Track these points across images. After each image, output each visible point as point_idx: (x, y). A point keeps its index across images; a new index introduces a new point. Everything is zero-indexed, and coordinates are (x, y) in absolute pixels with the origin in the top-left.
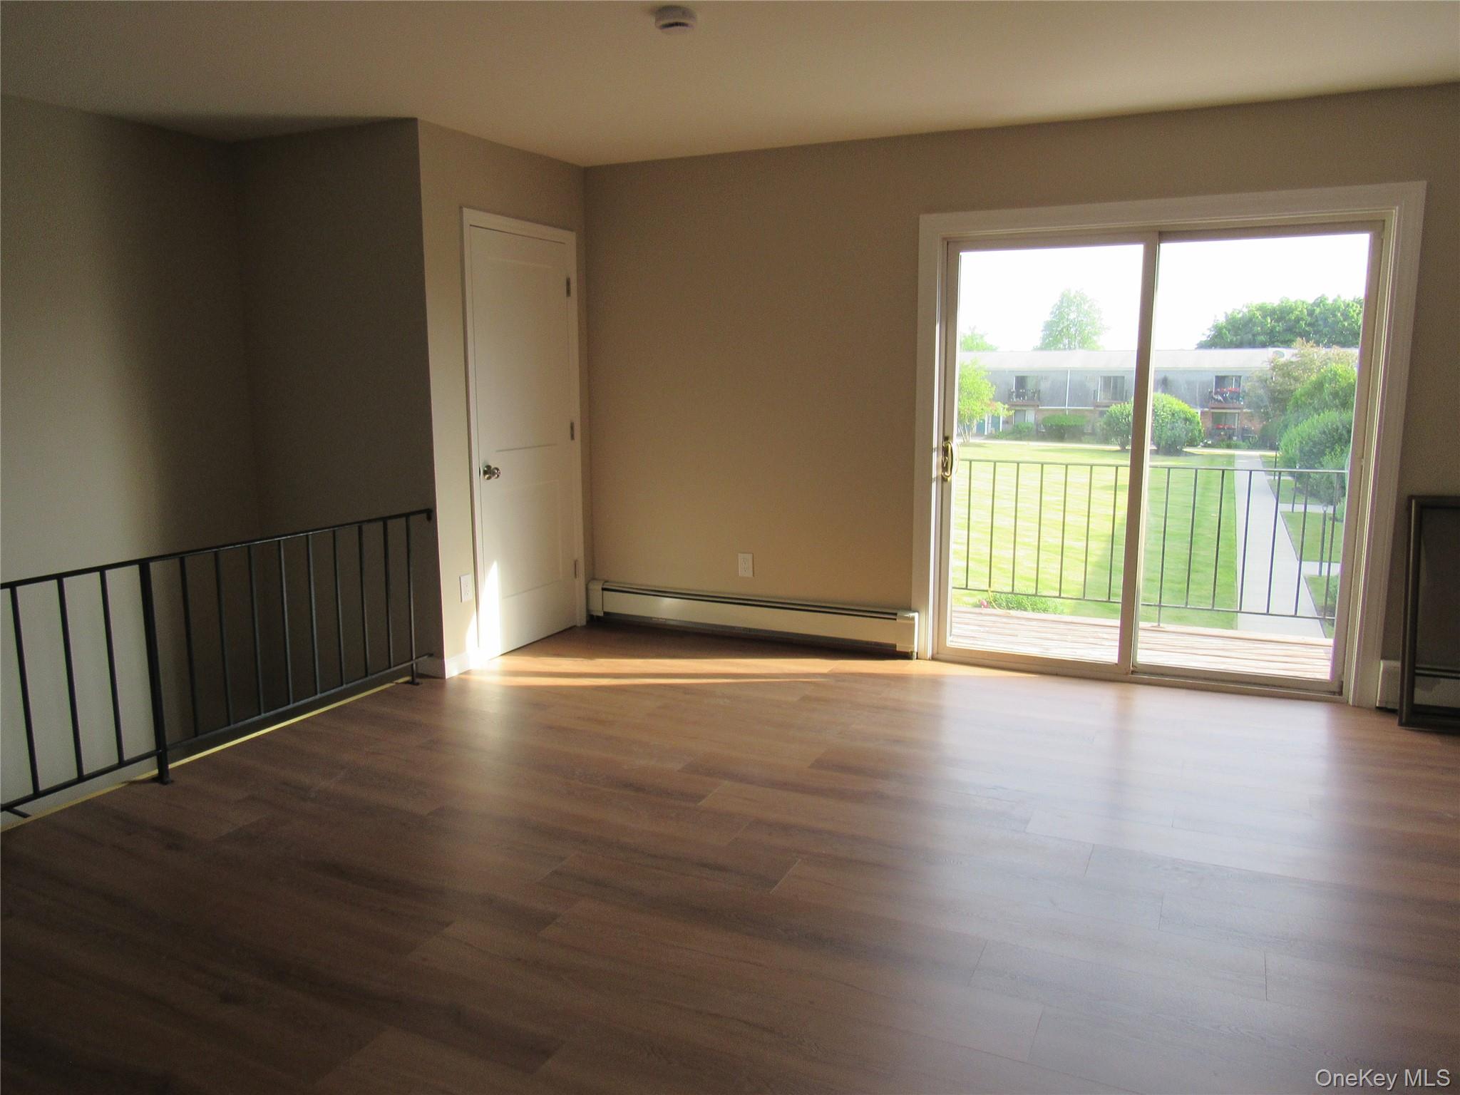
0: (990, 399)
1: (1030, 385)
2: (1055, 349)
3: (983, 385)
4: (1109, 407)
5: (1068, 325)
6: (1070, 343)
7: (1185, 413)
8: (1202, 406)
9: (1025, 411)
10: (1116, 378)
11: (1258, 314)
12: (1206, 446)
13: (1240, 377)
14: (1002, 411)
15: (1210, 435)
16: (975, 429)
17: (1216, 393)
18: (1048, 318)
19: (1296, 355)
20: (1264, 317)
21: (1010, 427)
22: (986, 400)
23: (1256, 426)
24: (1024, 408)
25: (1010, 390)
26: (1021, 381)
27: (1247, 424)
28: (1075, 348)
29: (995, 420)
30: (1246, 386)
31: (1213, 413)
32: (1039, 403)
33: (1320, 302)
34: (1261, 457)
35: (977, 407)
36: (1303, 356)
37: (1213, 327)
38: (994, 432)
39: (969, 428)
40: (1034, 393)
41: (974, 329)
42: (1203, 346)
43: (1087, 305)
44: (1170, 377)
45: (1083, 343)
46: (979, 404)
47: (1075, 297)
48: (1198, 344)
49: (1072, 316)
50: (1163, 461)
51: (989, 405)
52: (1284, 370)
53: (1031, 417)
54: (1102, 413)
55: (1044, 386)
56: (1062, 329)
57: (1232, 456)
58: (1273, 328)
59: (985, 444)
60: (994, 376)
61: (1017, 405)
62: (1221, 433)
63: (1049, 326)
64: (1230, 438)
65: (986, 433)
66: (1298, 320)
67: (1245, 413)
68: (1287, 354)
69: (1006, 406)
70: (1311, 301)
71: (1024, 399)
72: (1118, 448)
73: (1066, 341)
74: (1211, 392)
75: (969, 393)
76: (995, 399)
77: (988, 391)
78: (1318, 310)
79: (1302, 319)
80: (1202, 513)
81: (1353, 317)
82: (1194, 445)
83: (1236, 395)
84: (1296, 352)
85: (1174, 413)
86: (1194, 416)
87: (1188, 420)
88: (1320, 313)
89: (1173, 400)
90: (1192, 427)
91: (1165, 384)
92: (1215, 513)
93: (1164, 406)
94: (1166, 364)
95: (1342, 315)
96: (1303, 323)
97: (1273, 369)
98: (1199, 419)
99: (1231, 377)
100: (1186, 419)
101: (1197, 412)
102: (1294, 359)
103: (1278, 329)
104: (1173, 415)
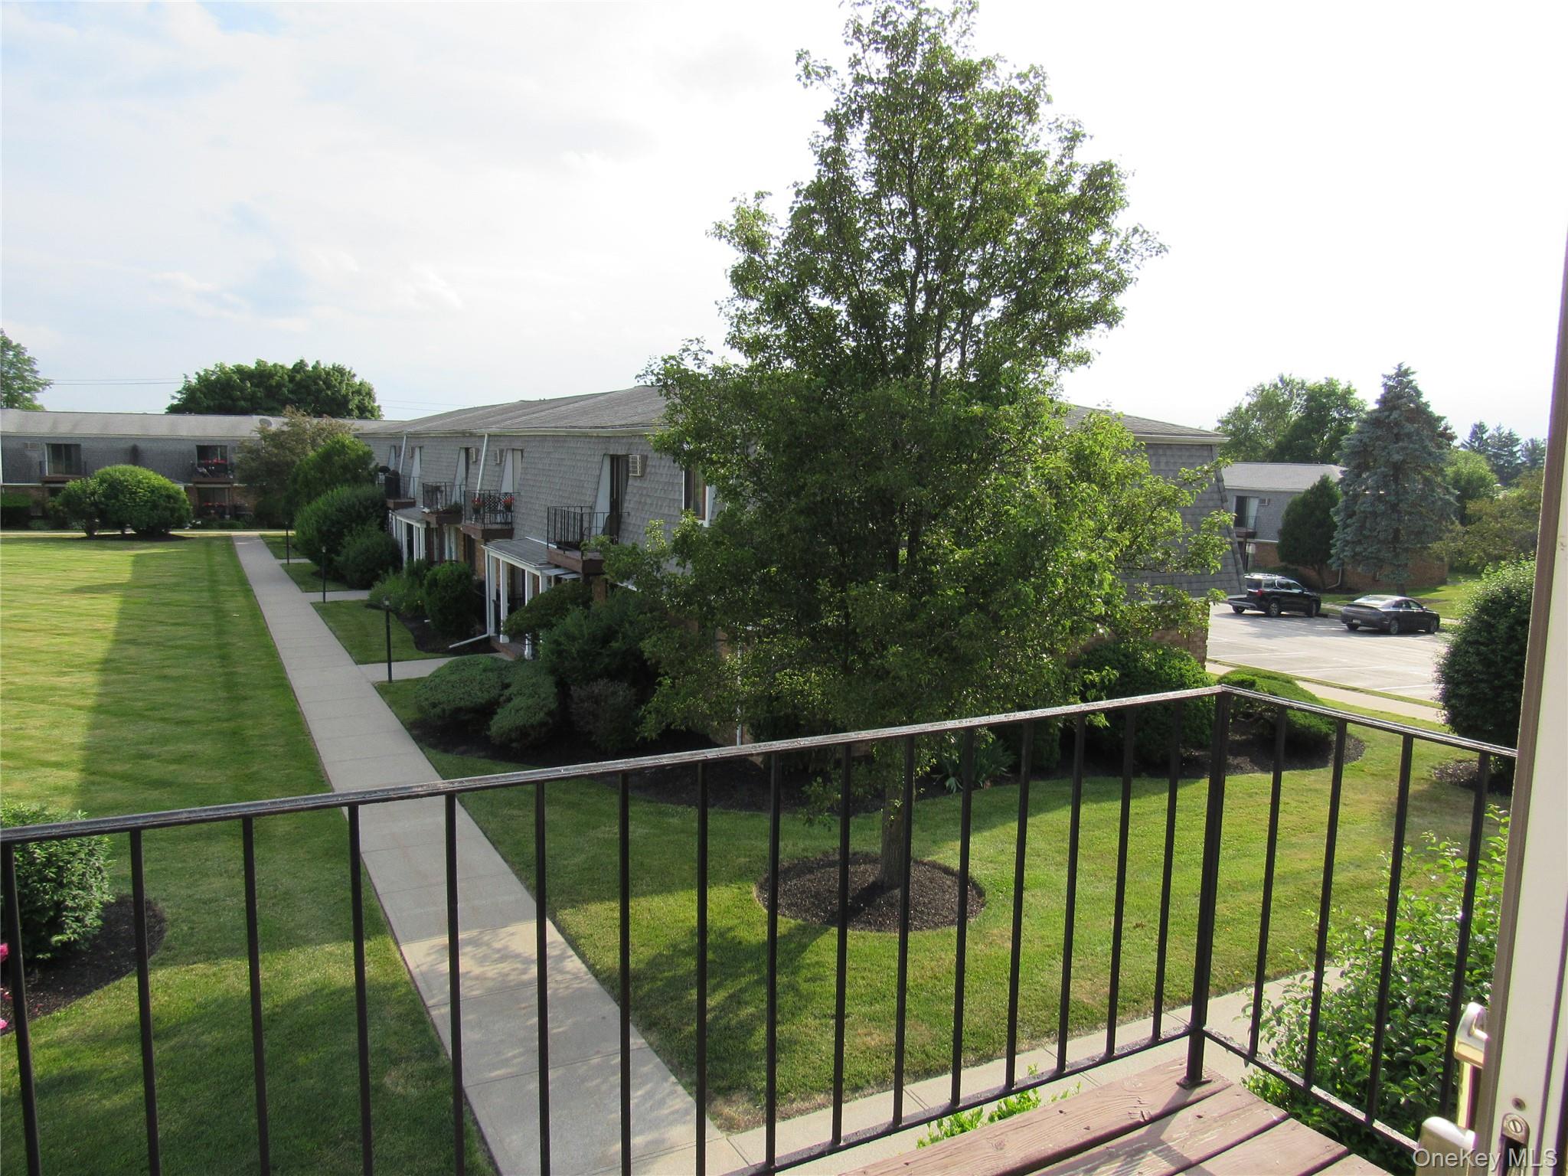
7: (167, 489)
8: (184, 481)
10: (68, 446)
11: (235, 377)
12: (195, 527)
13: (226, 447)
15: (198, 516)
17: (200, 465)
19: (287, 424)
20: (243, 381)
23: (248, 503)
27: (240, 501)
30: (235, 458)
31: (198, 489)
33: (300, 367)
34: (262, 537)
36: (293, 425)
37: (184, 389)
42: (173, 410)
44: (142, 445)
48: (169, 408)
50: (154, 547)
52: (275, 438)
57: (229, 538)
58: (254, 393)
62: (211, 513)
64: (222, 517)
66: (280, 385)
67: (236, 487)
68: (276, 423)
70: (289, 366)
72: (84, 534)
74: (193, 464)
78: (298, 377)
79: (284, 385)
80: (220, 614)
81: (335, 386)
82: (181, 527)
83: (224, 468)
84: (286, 420)
85: (153, 490)
86: (178, 493)
87: (171, 497)
88: (302, 380)
89: (151, 474)
90: (176, 506)
91: (135, 455)
92: (237, 612)
93: (139, 482)
94: (133, 430)
95: (324, 383)
96: (285, 390)
97: (264, 438)
98: (184, 495)
99: (215, 448)
100: (169, 497)
101: (181, 487)
102: (286, 428)
103: (259, 394)
104: (152, 492)
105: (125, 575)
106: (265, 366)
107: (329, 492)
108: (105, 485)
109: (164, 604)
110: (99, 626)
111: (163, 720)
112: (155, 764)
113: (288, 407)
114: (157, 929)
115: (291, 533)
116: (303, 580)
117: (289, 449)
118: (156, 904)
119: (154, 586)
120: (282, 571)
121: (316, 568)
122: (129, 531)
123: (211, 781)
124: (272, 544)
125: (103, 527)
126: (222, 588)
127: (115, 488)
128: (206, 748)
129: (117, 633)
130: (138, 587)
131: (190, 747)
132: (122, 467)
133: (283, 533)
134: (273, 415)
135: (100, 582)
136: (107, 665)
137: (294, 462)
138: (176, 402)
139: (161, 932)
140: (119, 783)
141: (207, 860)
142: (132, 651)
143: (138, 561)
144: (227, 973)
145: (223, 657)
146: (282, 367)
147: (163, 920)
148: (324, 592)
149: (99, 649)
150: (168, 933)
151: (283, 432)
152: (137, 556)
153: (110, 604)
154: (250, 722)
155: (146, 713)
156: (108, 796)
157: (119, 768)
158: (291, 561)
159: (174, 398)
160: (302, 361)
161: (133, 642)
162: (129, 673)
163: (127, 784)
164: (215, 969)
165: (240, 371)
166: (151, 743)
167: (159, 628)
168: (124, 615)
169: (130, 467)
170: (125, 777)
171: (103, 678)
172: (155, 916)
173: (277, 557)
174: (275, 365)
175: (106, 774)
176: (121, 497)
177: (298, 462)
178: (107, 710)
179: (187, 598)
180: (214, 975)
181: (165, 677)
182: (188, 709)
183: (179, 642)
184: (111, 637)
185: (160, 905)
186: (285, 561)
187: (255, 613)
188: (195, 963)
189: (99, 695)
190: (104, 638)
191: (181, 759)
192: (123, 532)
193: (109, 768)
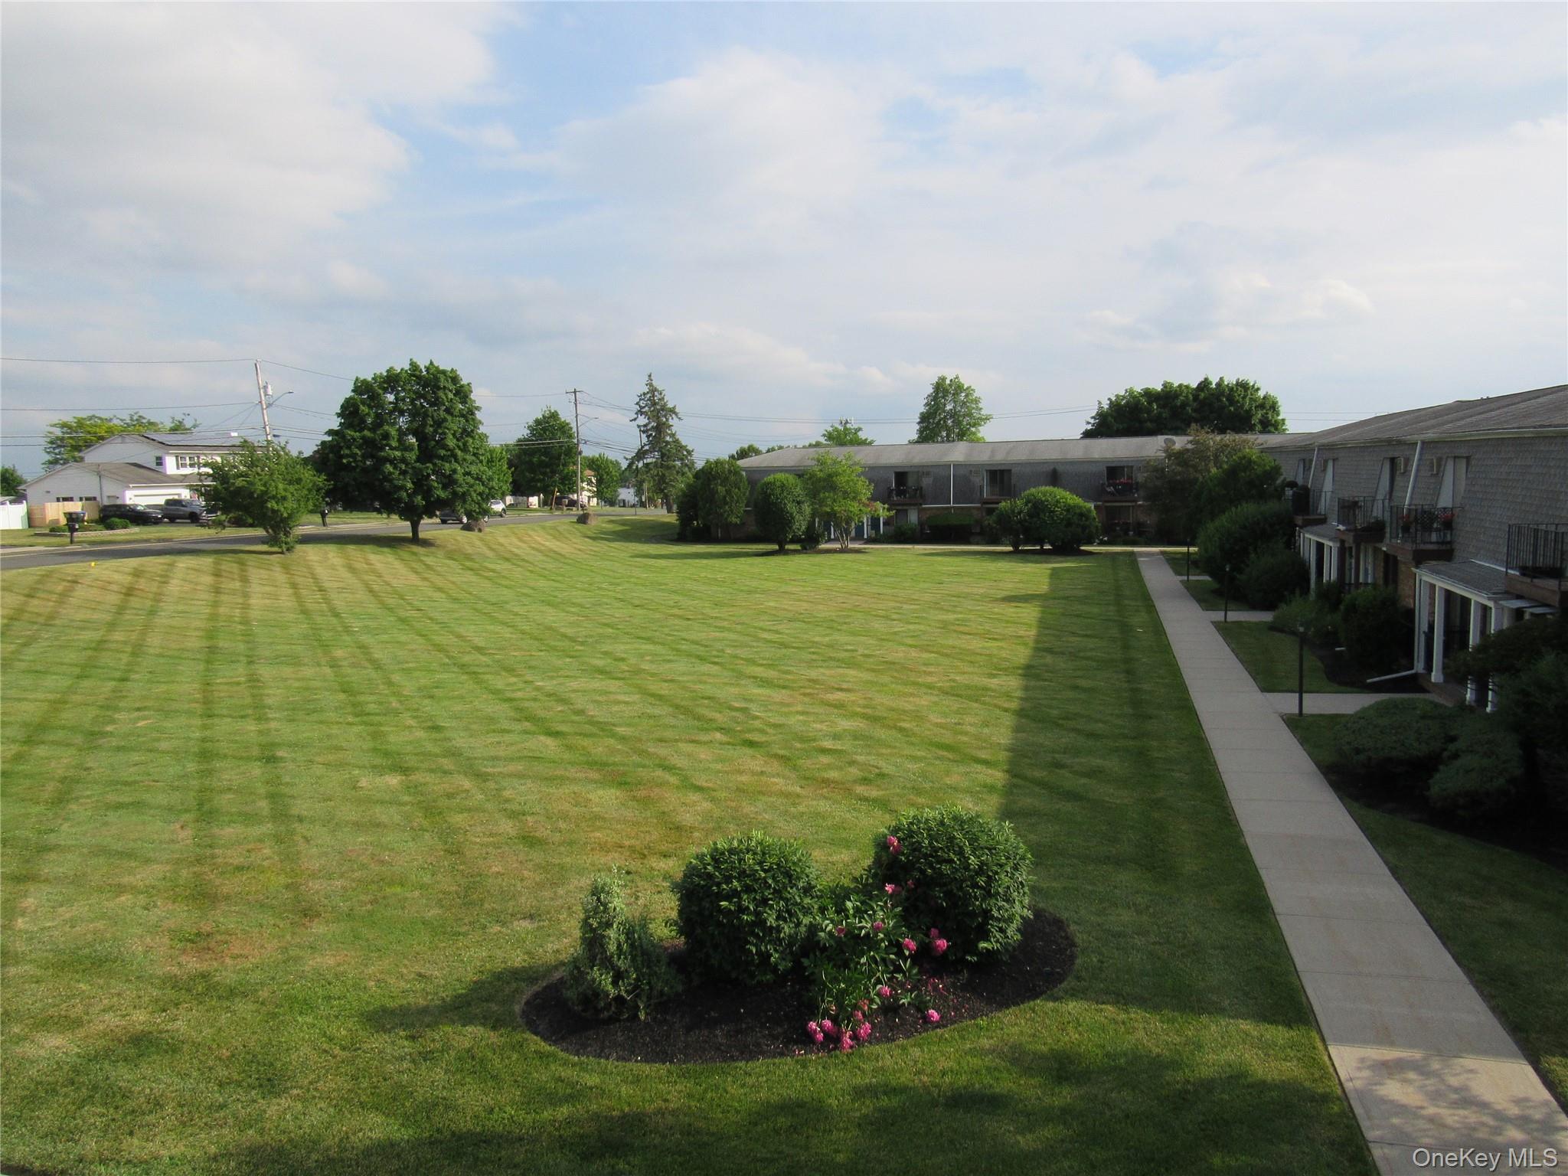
0: (868, 499)
1: (911, 482)
2: (934, 442)
3: (860, 482)
4: (997, 503)
5: (945, 416)
6: (948, 436)
7: (1080, 508)
8: (1095, 500)
9: (906, 510)
10: (1002, 472)
11: (1143, 400)
12: (1102, 543)
13: (1132, 467)
14: (882, 511)
15: (1106, 532)
16: (853, 533)
17: (1109, 485)
18: (923, 409)
19: (1191, 442)
20: (1150, 403)
21: (891, 529)
22: (864, 499)
23: (1150, 520)
24: (905, 508)
25: (889, 488)
26: (901, 476)
27: (1143, 518)
28: (954, 441)
29: (875, 522)
30: (1140, 478)
31: (1106, 507)
32: (921, 501)
33: (1204, 385)
34: (1163, 553)
35: (854, 507)
36: (1197, 442)
37: (1098, 414)
38: (874, 536)
39: (848, 533)
40: (916, 490)
41: (847, 422)
42: (1088, 435)
43: (963, 394)
44: (1060, 469)
45: (961, 436)
46: (856, 504)
47: (950, 385)
48: (1083, 433)
49: (948, 407)
50: (1061, 562)
51: (868, 505)
52: (1180, 457)
53: (913, 517)
54: (990, 511)
55: (926, 482)
56: (940, 420)
57: (1132, 553)
58: (1160, 413)
59: (865, 549)
60: (873, 473)
61: (899, 505)
62: (1117, 529)
63: (924, 418)
64: (1126, 534)
65: (865, 537)
66: (1184, 405)
67: (1140, 505)
68: (1180, 442)
69: (886, 506)
70: (1194, 385)
71: (905, 496)
72: (1010, 549)
73: (944, 434)
74: (1103, 484)
75: (845, 492)
76: (873, 498)
77: (865, 491)
78: (1202, 395)
79: (1188, 405)
80: (1126, 629)
81: (1238, 402)
82: (1090, 543)
83: (1130, 487)
84: (1190, 438)
85: (1069, 509)
86: (1089, 511)
87: (1083, 515)
88: (1205, 398)
89: (1067, 494)
90: (1088, 523)
91: (1054, 475)
92: (1140, 627)
93: (1058, 502)
94: (1053, 455)
95: (1227, 400)
96: (1189, 409)
97: (1169, 457)
98: (1094, 513)
99: (1123, 468)
100: (1081, 515)
101: (1091, 505)
102: (1190, 446)
103: (1164, 415)
104: (1068, 510)
105: (1043, 587)
106: (1171, 387)
107: (1233, 509)
108: (1030, 505)
109: (1078, 616)
110: (1022, 633)
111: (1074, 730)
112: (1067, 775)
113: (1193, 425)
114: (1068, 952)
115: (1193, 549)
116: (1205, 598)
117: (1195, 467)
118: (1068, 926)
119: (1066, 598)
120: (1181, 587)
121: (1216, 586)
122: (1047, 547)
123: (1118, 802)
124: (1173, 561)
125: (1027, 542)
126: (1126, 602)
127: (1038, 508)
128: (1113, 765)
129: (1037, 641)
130: (1055, 598)
131: (1099, 762)
132: (1043, 488)
133: (1184, 549)
134: (1176, 434)
135: (1023, 592)
136: (1029, 672)
137: (1197, 479)
138: (1089, 427)
139: (1072, 958)
140: (1037, 789)
141: (1115, 887)
142: (1049, 659)
143: (1054, 574)
144: (1136, 1025)
145: (1128, 672)
146: (1187, 387)
147: (1073, 945)
148: (1226, 611)
149: (1022, 655)
150: (1078, 961)
151: (1188, 450)
152: (1053, 569)
153: (1030, 613)
154: (1155, 744)
155: (1060, 722)
156: (1027, 802)
157: (1038, 774)
158: (1192, 578)
159: (1088, 423)
160: (1206, 379)
161: (1050, 651)
162: (1046, 680)
163: (1043, 791)
164: (1123, 1016)
165: (1148, 393)
166: (1065, 753)
167: (1072, 639)
168: (1043, 624)
169: (1048, 488)
170: (1040, 783)
171: (1024, 683)
172: (1067, 938)
173: (1178, 573)
174: (1180, 386)
175: (1025, 778)
176: (1042, 516)
177: (1201, 479)
178: (1030, 715)
179: (1095, 610)
180: (1124, 1023)
181: (1076, 688)
182: (1097, 721)
183: (1089, 654)
184: (1031, 644)
185: (1071, 928)
186: (1185, 578)
187: (1158, 630)
188: (1103, 1003)
189: (1021, 699)
190: (1025, 644)
191: (1093, 773)
192: (1042, 547)
193: (1029, 773)
